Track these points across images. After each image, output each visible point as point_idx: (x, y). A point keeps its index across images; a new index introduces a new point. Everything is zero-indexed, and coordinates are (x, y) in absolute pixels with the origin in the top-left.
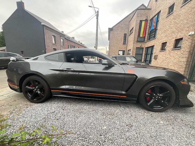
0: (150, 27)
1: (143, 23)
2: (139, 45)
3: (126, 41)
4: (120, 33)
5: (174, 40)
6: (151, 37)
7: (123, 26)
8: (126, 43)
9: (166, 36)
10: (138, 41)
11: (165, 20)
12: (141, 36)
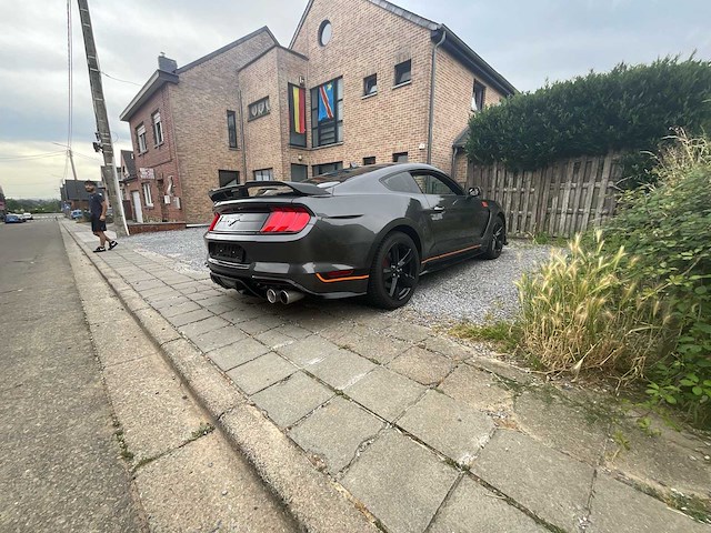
0: (315, 110)
1: (296, 92)
2: (296, 157)
3: (239, 140)
4: (212, 103)
5: (391, 153)
6: (322, 138)
7: (216, 78)
8: (239, 144)
9: (370, 143)
10: (292, 145)
11: (360, 106)
12: (297, 130)
